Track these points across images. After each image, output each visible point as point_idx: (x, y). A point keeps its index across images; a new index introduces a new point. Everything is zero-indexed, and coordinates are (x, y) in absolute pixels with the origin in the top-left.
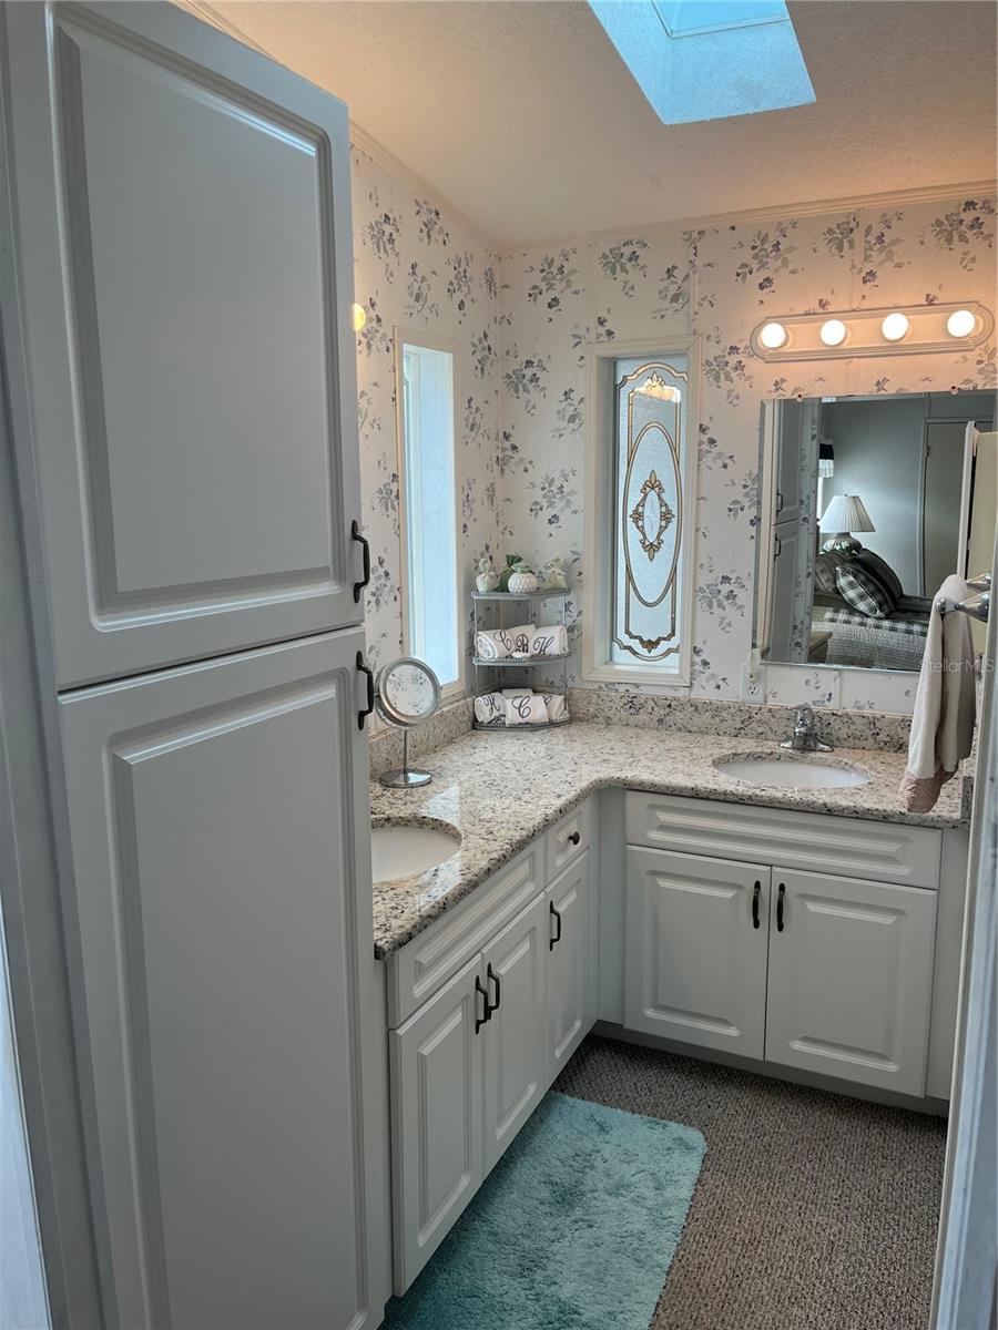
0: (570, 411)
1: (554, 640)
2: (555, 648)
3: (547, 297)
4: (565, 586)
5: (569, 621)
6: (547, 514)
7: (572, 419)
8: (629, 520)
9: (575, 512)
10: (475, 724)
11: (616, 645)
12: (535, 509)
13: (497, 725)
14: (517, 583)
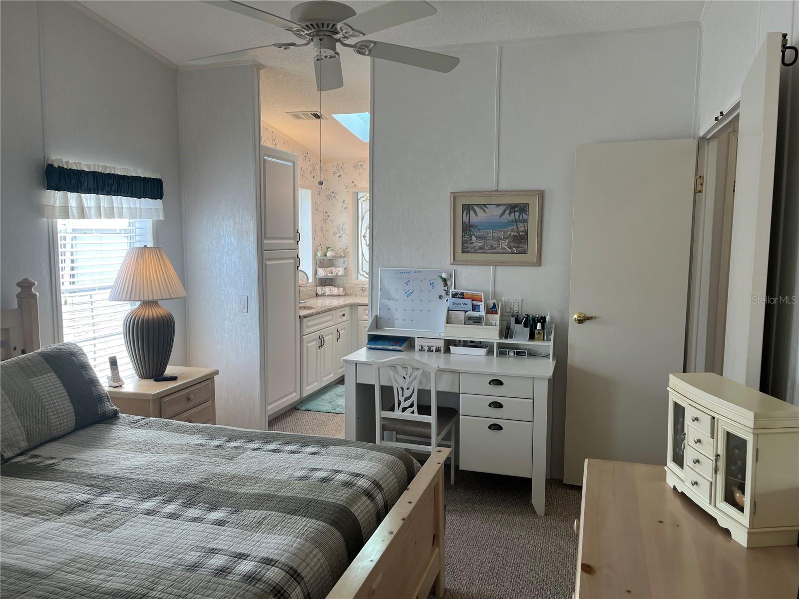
0: (345, 206)
1: (340, 271)
2: (340, 273)
3: (338, 174)
4: (343, 255)
5: (345, 266)
6: (338, 235)
7: (345, 208)
8: (362, 238)
9: (346, 235)
10: (317, 295)
11: (359, 274)
12: (335, 234)
13: (323, 295)
14: (329, 254)
